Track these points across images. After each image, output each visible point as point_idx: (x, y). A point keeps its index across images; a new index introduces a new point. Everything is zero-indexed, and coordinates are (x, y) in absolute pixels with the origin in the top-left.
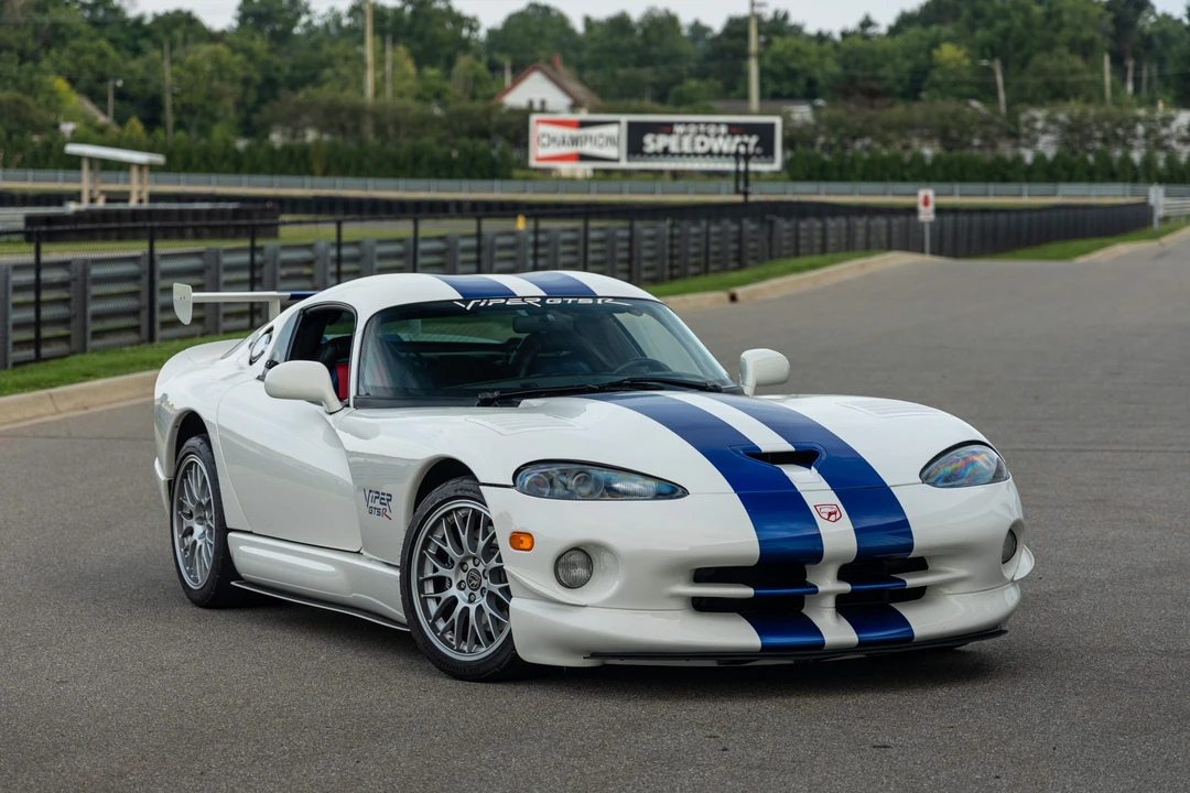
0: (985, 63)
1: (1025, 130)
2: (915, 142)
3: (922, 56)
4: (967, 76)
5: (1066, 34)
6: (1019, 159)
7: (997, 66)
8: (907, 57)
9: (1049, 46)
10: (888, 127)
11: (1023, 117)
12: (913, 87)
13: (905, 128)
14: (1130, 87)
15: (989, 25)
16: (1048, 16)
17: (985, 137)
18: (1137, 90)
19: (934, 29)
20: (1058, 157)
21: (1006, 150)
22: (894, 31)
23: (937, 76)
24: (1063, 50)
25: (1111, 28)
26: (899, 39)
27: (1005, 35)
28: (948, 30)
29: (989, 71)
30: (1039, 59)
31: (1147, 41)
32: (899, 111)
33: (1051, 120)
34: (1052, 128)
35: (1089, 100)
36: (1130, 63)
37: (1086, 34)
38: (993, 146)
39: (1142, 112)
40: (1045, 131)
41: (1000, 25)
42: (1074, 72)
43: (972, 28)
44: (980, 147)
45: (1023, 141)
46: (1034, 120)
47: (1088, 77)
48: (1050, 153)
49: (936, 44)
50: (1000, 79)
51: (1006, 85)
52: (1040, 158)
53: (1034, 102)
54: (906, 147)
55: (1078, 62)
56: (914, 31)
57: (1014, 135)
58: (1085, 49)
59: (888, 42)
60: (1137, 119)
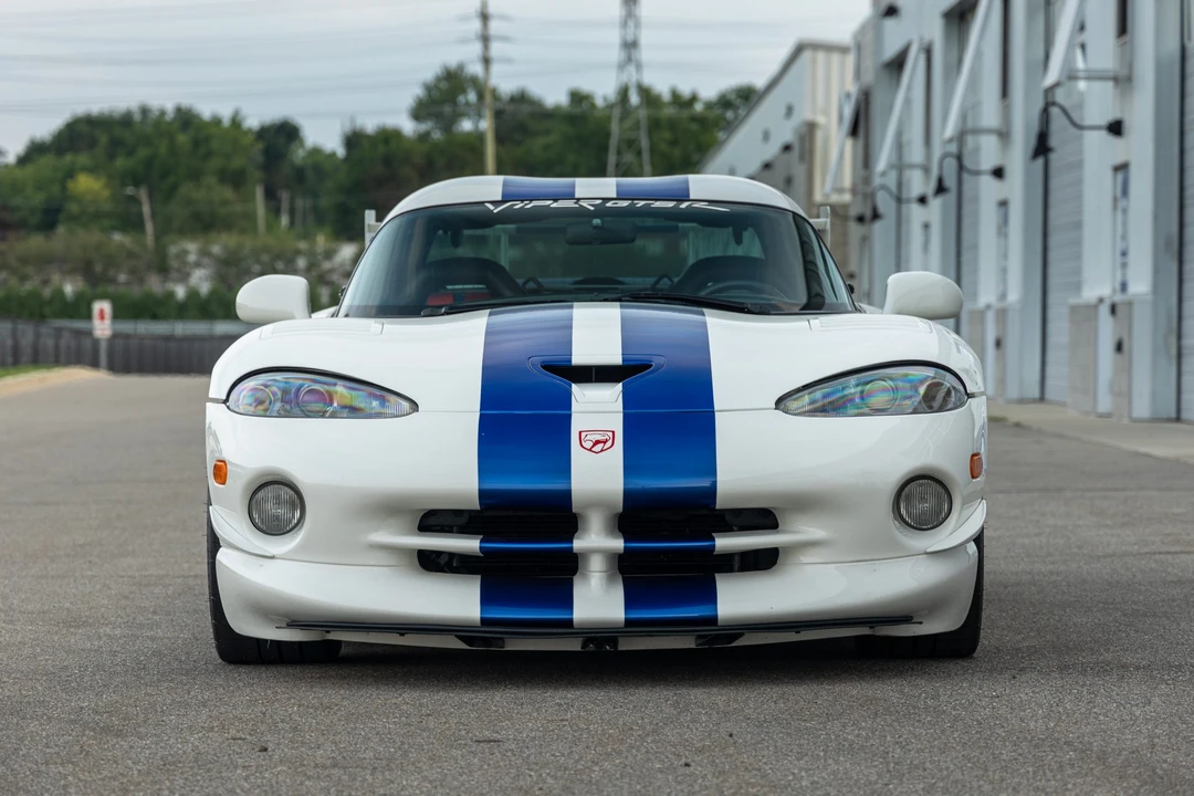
0: (130, 190)
1: (174, 264)
2: (56, 278)
3: (56, 189)
4: (107, 207)
5: (215, 163)
6: (171, 295)
7: (143, 194)
8: (39, 187)
9: (196, 176)
10: (24, 260)
11: (173, 250)
12: (49, 219)
13: (44, 261)
14: (284, 220)
15: (131, 153)
16: (196, 143)
17: (133, 272)
18: (292, 223)
19: (68, 158)
20: (213, 293)
21: (155, 285)
22: (23, 160)
23: (74, 208)
24: (211, 180)
25: (260, 158)
26: (29, 170)
27: (149, 163)
28: (83, 159)
29: (134, 200)
30: (186, 189)
31: (299, 174)
32: (36, 242)
33: (204, 253)
34: (206, 260)
35: (243, 231)
36: (284, 196)
37: (237, 163)
38: (141, 281)
39: (303, 245)
40: (198, 265)
41: (143, 152)
42: (225, 203)
43: (112, 157)
44: (128, 284)
45: (174, 275)
46: (186, 252)
47: (238, 208)
48: (205, 289)
49: (70, 174)
50: (146, 209)
51: (153, 215)
52: (193, 294)
53: (183, 232)
54: (45, 282)
55: (228, 193)
56: (47, 162)
57: (163, 269)
58: (236, 179)
59: (19, 173)
60: (298, 252)
